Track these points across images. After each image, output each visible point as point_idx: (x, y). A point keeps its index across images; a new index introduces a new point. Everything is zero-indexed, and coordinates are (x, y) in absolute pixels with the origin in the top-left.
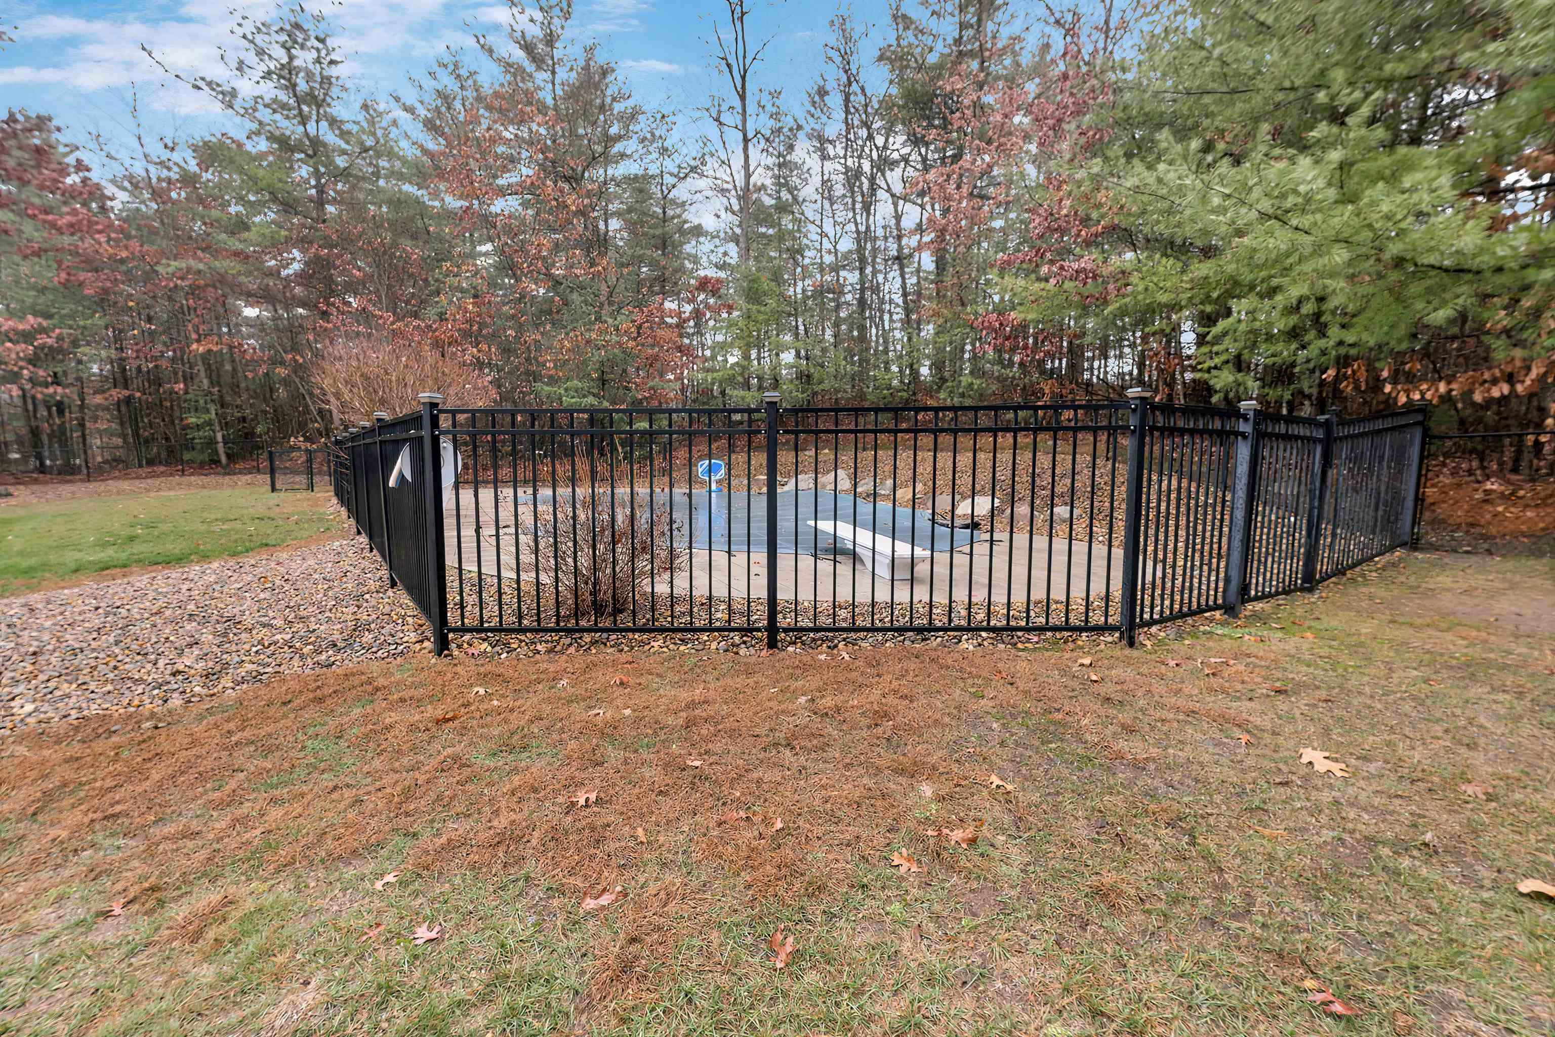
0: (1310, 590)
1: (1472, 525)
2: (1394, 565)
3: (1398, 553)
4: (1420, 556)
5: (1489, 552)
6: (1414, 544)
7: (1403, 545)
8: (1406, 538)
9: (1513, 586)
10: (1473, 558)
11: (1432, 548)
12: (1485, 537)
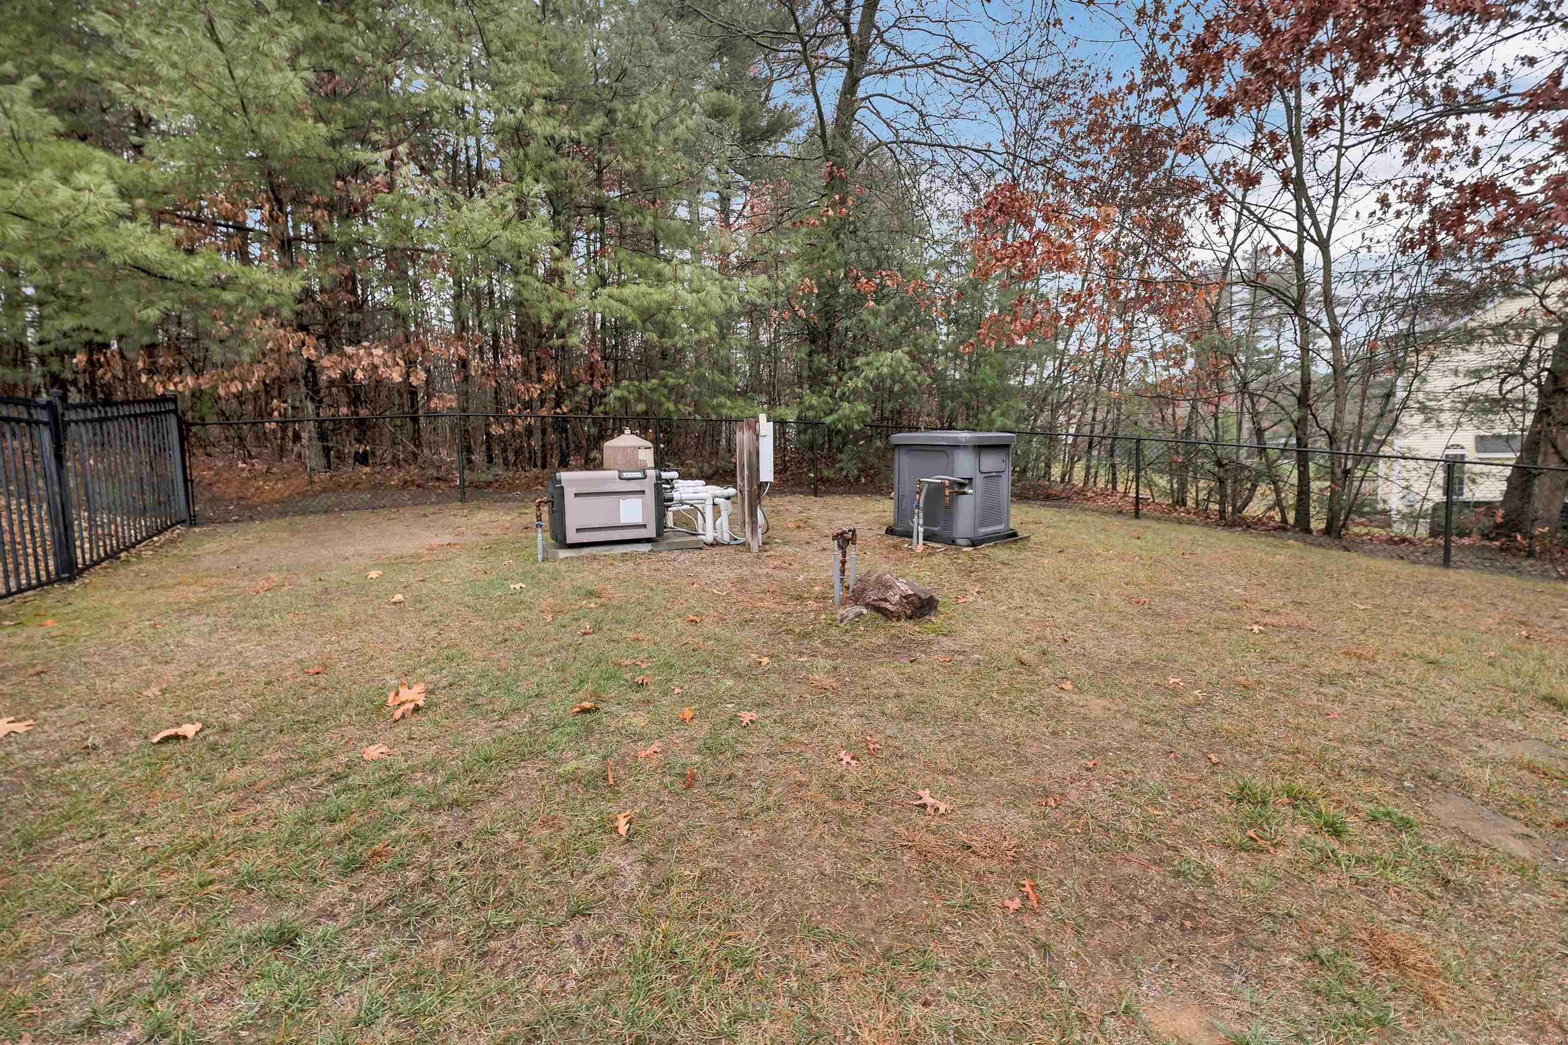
0: (71, 580)
1: (241, 498)
2: (172, 541)
3: (179, 529)
4: (197, 530)
5: (251, 518)
6: (192, 521)
7: (183, 522)
8: (184, 515)
9: (261, 540)
10: (240, 525)
11: (211, 521)
12: (250, 508)
